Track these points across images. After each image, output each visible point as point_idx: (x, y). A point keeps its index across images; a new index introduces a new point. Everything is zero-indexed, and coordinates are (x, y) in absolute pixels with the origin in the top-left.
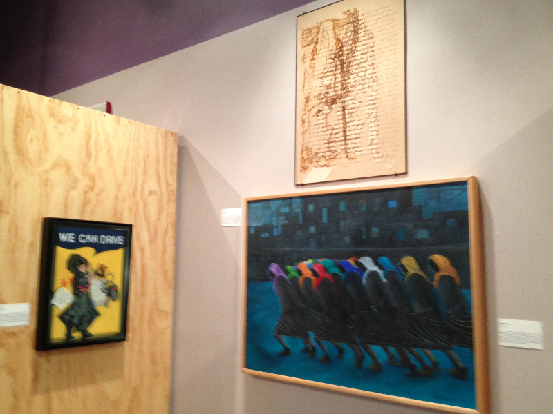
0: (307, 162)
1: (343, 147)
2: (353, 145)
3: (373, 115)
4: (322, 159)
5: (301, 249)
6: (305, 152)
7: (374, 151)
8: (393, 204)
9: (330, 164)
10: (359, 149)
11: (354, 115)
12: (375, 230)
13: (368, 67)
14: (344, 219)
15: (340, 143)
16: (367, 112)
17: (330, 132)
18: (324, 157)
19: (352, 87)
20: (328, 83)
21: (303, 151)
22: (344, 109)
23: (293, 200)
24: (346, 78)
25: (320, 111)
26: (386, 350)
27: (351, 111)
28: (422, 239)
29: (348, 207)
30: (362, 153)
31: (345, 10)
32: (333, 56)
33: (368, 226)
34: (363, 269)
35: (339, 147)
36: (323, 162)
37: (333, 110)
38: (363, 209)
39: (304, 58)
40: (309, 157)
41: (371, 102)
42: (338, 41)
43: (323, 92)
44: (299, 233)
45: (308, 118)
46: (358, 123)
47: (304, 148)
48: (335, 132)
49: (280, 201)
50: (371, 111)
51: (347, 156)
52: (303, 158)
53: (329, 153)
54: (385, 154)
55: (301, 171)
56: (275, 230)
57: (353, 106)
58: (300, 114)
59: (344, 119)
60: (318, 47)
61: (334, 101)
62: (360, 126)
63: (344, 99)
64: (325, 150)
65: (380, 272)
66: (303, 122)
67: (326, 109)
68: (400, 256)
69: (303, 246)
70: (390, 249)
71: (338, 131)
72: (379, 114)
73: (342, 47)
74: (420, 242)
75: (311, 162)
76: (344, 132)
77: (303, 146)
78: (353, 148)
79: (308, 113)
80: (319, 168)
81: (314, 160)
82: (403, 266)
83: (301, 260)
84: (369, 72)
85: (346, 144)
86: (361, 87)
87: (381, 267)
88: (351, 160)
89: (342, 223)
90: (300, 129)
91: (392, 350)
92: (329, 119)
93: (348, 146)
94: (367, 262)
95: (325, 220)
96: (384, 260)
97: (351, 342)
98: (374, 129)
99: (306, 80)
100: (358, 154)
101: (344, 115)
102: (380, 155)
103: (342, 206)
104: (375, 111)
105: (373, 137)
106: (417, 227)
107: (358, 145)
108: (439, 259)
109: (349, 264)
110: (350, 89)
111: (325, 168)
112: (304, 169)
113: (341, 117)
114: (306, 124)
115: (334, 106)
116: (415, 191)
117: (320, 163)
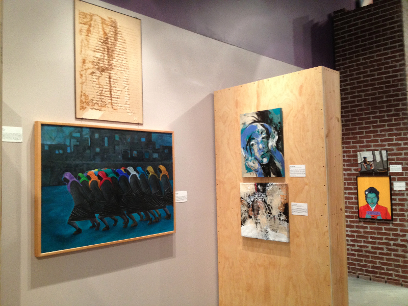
0: (85, 104)
1: (110, 101)
2: (116, 102)
3: (127, 88)
4: (96, 105)
5: (89, 162)
6: (83, 97)
7: (127, 108)
8: (143, 140)
9: (102, 109)
10: (120, 105)
11: (116, 83)
12: (135, 152)
13: (123, 59)
14: (118, 145)
15: (108, 98)
16: (124, 85)
17: (101, 89)
18: (98, 104)
19: (114, 66)
20: (99, 57)
21: (81, 96)
22: (110, 78)
23: (83, 129)
24: (111, 59)
25: (94, 73)
26: (139, 214)
27: (115, 81)
28: (156, 158)
29: (120, 138)
30: (121, 107)
31: (110, 16)
32: (102, 41)
33: (131, 150)
34: (129, 173)
35: (108, 101)
36: (96, 107)
37: (103, 76)
38: (129, 140)
39: (81, 31)
40: (87, 101)
41: (126, 80)
42: (105, 34)
43: (96, 61)
44: (88, 151)
45: (85, 74)
46: (118, 89)
47: (83, 94)
48: (104, 90)
49: (72, 128)
50: (126, 85)
51: (113, 108)
52: (81, 101)
53: (101, 103)
54: (133, 111)
55: (81, 109)
56: (69, 148)
57: (115, 78)
58: (78, 69)
59: (110, 84)
60: (91, 28)
61: (103, 70)
62: (119, 92)
63: (110, 72)
64: (98, 99)
65: (137, 175)
66: (81, 75)
67: (98, 73)
68: (146, 167)
69: (91, 160)
70: (142, 163)
71: (106, 90)
72: (130, 88)
73: (107, 38)
74: (155, 159)
75: (88, 105)
76: (110, 92)
77: (82, 92)
78: (116, 103)
79: (85, 71)
80: (94, 110)
81: (91, 104)
82: (147, 171)
83: (90, 169)
84: (124, 62)
85: (111, 100)
86: (119, 69)
87: (138, 172)
88: (115, 111)
89: (117, 147)
90: (79, 80)
91: (142, 213)
92: (100, 80)
93: (113, 101)
94: (131, 170)
95: (106, 145)
96: (139, 168)
97: (122, 215)
98: (128, 96)
99: (83, 48)
100: (119, 107)
101: (110, 81)
102: (131, 112)
103: (117, 137)
104: (128, 86)
105: (127, 100)
106: (154, 152)
107: (119, 102)
108: (162, 168)
109: (121, 171)
110: (113, 67)
111: (98, 111)
112: (83, 108)
113: (108, 82)
114: (84, 78)
115: (103, 73)
116: (153, 134)
117: (95, 107)
